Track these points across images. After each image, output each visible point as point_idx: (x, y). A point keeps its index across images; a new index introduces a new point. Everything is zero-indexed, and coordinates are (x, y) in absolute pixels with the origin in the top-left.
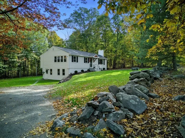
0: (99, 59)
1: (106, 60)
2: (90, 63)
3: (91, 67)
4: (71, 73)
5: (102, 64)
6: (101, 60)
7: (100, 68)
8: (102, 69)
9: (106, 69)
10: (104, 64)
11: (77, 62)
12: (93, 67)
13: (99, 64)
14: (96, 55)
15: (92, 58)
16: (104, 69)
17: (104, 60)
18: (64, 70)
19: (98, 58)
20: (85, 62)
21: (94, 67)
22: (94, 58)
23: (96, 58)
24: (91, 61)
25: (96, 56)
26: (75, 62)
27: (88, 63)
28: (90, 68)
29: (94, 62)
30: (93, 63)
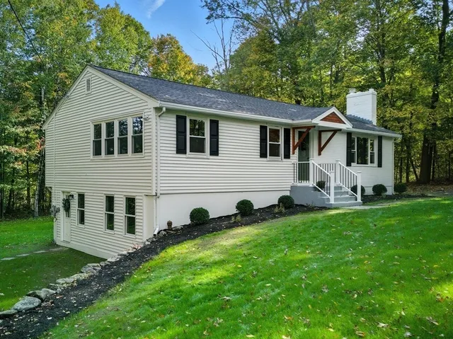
0: (349, 134)
1: (389, 138)
2: (295, 158)
3: (304, 184)
4: (170, 224)
5: (365, 162)
6: (363, 142)
7: (354, 189)
8: (369, 191)
9: (390, 191)
10: (380, 165)
11: (215, 152)
12: (311, 183)
13: (349, 164)
14: (333, 110)
15: (309, 128)
16: (379, 189)
17: (380, 138)
18: (131, 204)
19: (347, 126)
20: (263, 155)
21: (321, 185)
22: (321, 131)
23: (335, 131)
24: (304, 147)
25: (332, 118)
26: (202, 150)
27: (287, 156)
28: (299, 184)
29: (321, 150)
30: (315, 161)
